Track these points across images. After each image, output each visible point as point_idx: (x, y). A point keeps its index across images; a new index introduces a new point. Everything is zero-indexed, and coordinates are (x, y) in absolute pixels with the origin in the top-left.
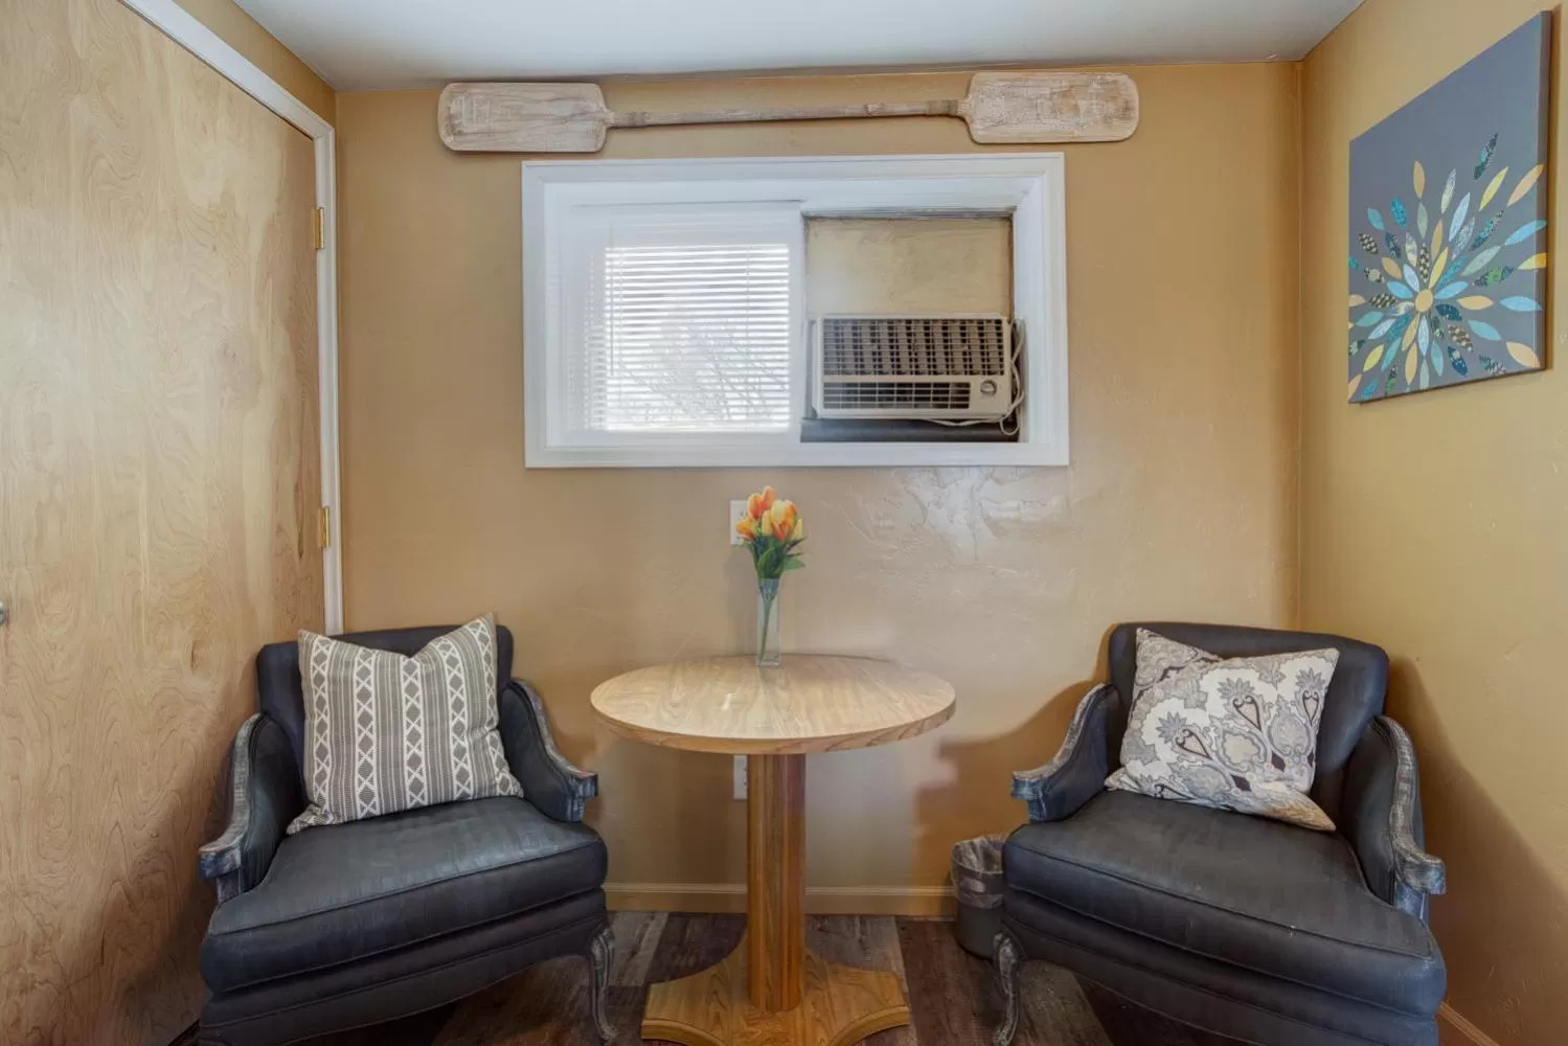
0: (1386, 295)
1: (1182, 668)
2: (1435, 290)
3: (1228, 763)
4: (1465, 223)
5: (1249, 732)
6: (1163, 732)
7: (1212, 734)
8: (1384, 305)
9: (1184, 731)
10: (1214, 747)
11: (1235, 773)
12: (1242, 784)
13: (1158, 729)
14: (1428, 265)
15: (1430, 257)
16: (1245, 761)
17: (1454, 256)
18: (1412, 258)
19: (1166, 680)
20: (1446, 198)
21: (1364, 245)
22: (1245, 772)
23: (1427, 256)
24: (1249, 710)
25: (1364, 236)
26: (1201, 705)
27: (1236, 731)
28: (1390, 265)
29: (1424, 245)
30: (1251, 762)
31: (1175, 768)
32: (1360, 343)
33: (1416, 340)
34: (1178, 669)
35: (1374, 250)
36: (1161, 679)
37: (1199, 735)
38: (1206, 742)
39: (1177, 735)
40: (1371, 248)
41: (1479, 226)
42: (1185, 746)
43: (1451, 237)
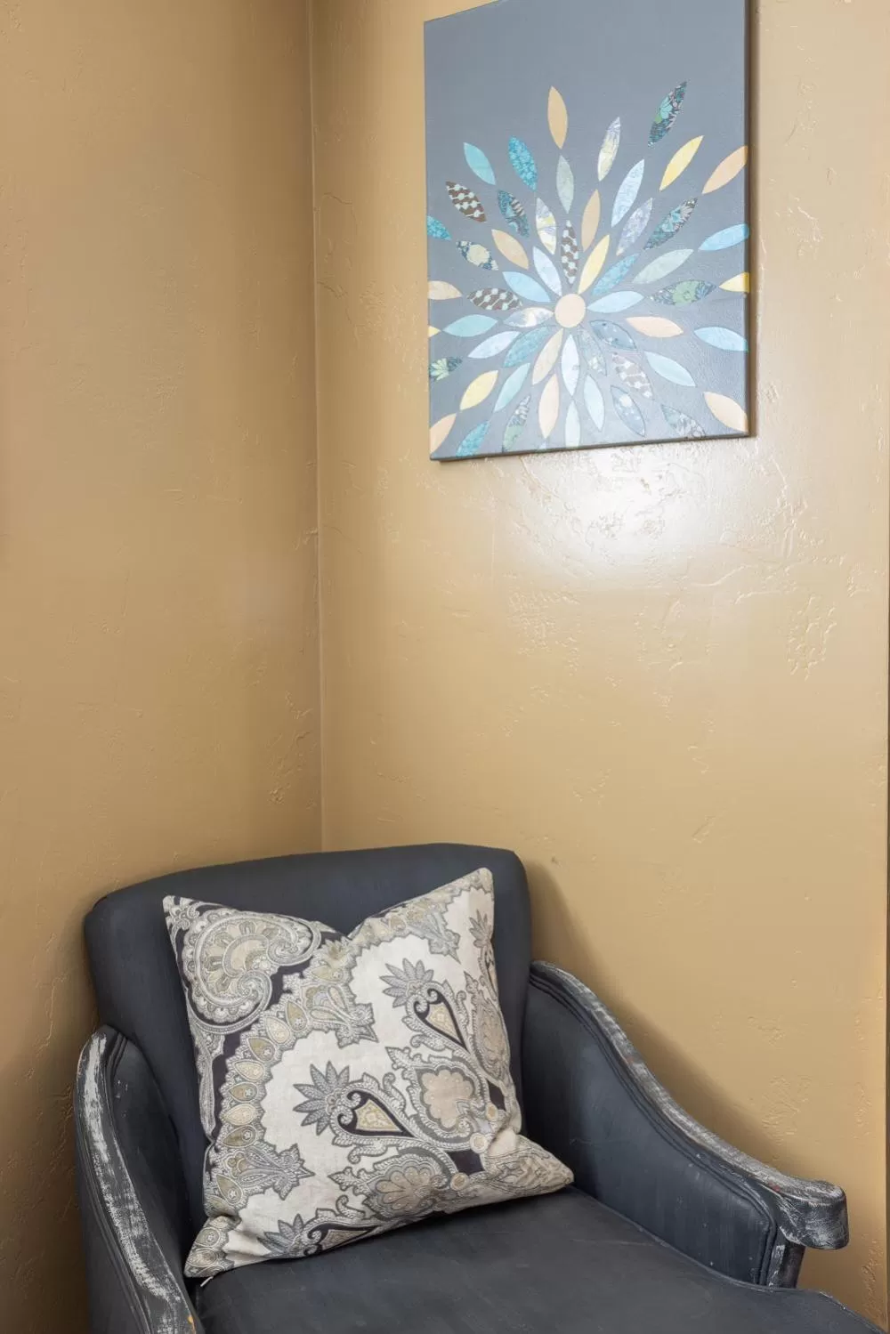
0: (501, 291)
1: (306, 964)
2: (588, 297)
3: (439, 1132)
4: (638, 203)
5: (454, 1058)
6: (311, 1115)
7: (401, 1084)
8: (498, 307)
9: (350, 1096)
10: (410, 1111)
11: (455, 1147)
12: (467, 1162)
13: (298, 1109)
14: (576, 255)
15: (580, 241)
16: (462, 1116)
17: (620, 251)
18: (549, 240)
19: (284, 998)
20: (606, 158)
21: (455, 202)
22: (468, 1138)
23: (575, 242)
24: (438, 1015)
25: (457, 188)
26: (367, 1032)
27: (436, 1063)
28: (507, 244)
29: (569, 224)
30: (471, 1114)
31: (348, 1179)
32: (452, 364)
33: (556, 368)
34: (299, 969)
35: (477, 214)
36: (275, 999)
37: (380, 1095)
38: (394, 1105)
39: (340, 1109)
40: (471, 210)
41: (660, 213)
42: (361, 1125)
43: (615, 220)
